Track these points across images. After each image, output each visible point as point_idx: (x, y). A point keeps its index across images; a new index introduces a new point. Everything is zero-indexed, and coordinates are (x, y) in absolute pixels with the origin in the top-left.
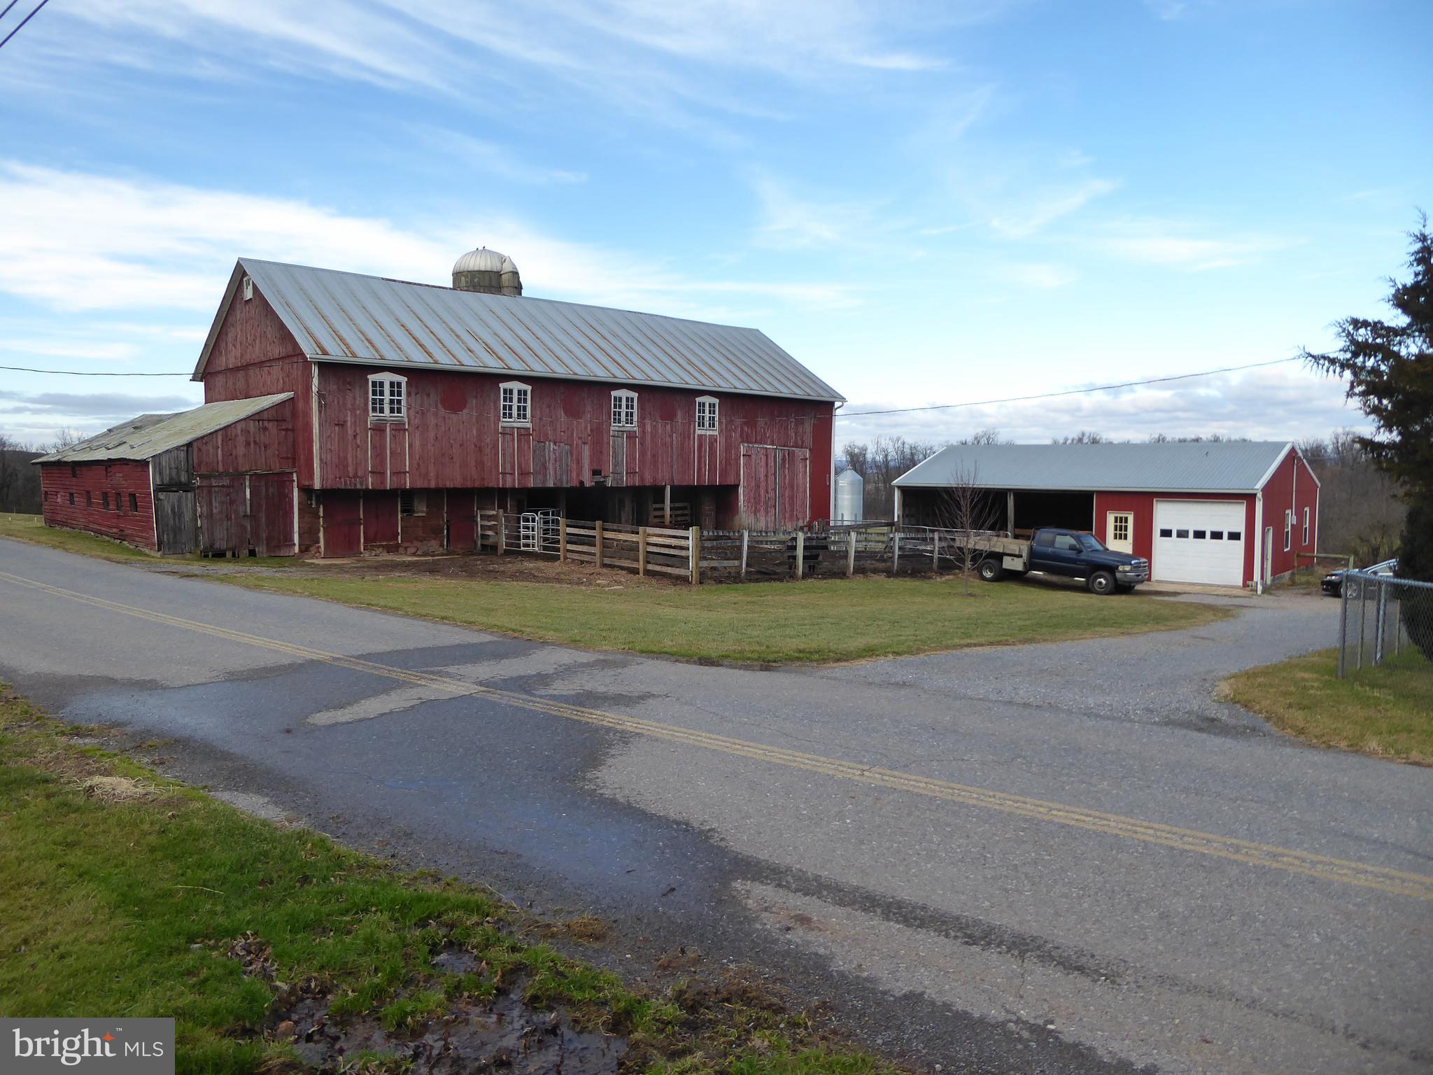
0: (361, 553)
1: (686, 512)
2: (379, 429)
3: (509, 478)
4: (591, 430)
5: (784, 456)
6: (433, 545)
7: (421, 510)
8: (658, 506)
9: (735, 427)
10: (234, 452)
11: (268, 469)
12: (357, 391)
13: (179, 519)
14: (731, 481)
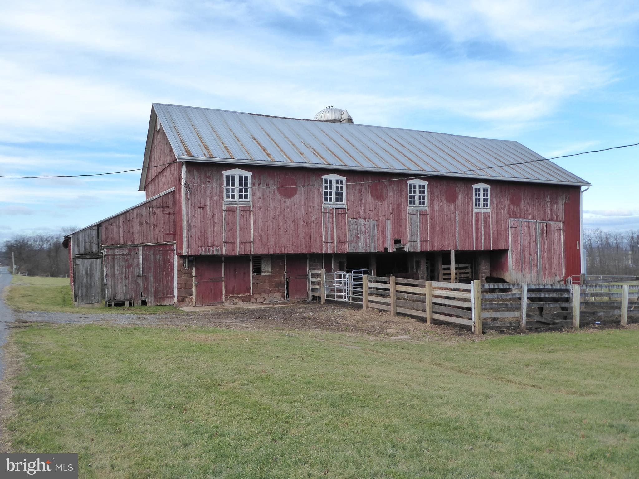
0: (223, 302)
1: (467, 271)
2: (231, 210)
3: (329, 246)
4: (393, 210)
5: (543, 228)
6: (277, 296)
7: (267, 269)
8: (446, 266)
9: (504, 206)
10: (131, 230)
11: (156, 242)
12: (215, 184)
13: (91, 278)
14: (501, 247)
